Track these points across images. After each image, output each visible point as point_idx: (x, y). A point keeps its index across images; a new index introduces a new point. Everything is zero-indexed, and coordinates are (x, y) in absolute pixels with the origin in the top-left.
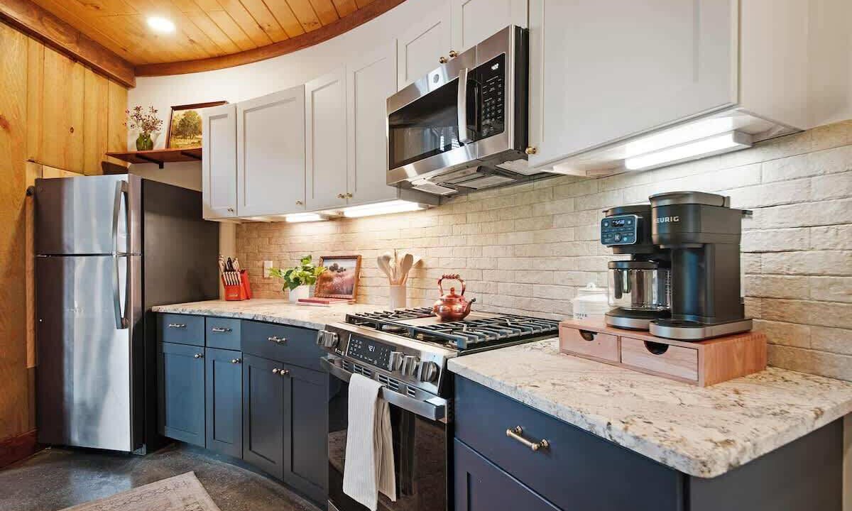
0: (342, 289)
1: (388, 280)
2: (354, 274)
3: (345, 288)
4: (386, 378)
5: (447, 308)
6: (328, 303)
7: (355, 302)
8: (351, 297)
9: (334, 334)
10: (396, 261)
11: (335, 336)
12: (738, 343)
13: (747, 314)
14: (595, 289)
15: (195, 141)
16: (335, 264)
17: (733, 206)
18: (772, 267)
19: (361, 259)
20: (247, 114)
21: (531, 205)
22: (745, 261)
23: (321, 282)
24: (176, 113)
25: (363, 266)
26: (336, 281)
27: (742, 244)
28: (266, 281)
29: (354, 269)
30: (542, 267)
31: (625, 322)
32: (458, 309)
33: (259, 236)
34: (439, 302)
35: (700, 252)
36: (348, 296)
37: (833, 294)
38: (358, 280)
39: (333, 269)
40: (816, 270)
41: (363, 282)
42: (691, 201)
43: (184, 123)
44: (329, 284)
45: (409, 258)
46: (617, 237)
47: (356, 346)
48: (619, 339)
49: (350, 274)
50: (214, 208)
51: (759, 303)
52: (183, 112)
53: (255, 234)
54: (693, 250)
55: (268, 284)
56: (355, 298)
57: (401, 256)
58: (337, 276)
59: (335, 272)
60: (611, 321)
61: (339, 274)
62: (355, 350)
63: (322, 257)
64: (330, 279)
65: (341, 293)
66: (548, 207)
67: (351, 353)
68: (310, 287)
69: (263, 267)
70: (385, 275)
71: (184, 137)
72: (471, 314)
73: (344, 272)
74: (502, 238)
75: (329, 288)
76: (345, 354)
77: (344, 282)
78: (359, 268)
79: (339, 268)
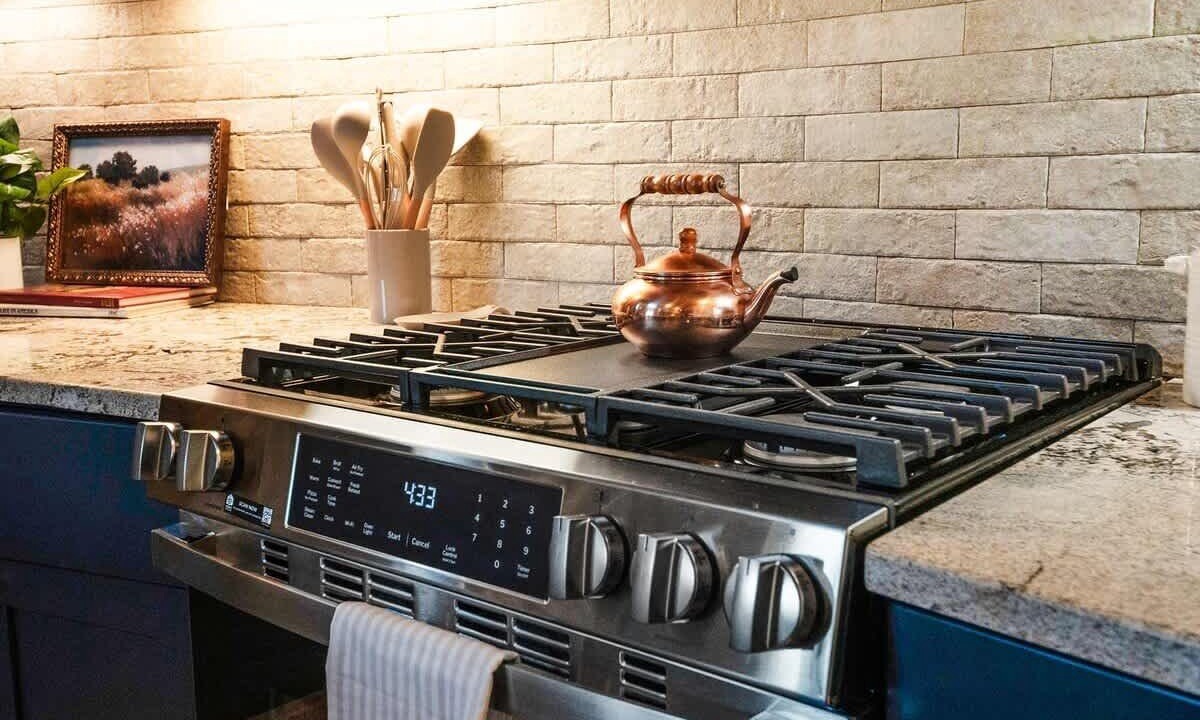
0: (164, 250)
1: (357, 213)
2: (204, 194)
3: (171, 246)
4: (502, 618)
5: (673, 308)
6: (115, 304)
7: (217, 299)
8: (200, 277)
9: (216, 435)
10: (385, 137)
11: (221, 443)
16: (119, 156)
19: (227, 135)
23: (67, 227)
25: (237, 160)
26: (133, 218)
29: (205, 175)
30: (1000, 142)
32: (717, 313)
34: (636, 289)
36: (186, 276)
38: (223, 216)
39: (118, 171)
41: (244, 220)
44: (102, 233)
45: (438, 125)
47: (334, 483)
49: (187, 194)
56: (218, 283)
57: (409, 115)
58: (135, 200)
59: (125, 189)
61: (147, 192)
62: (332, 501)
63: (61, 130)
64: (107, 213)
65: (157, 266)
67: (309, 513)
68: (23, 246)
70: (345, 193)
72: (763, 329)
73: (162, 187)
75: (107, 246)
76: (278, 517)
77: (164, 225)
78: (221, 168)
79: (139, 168)
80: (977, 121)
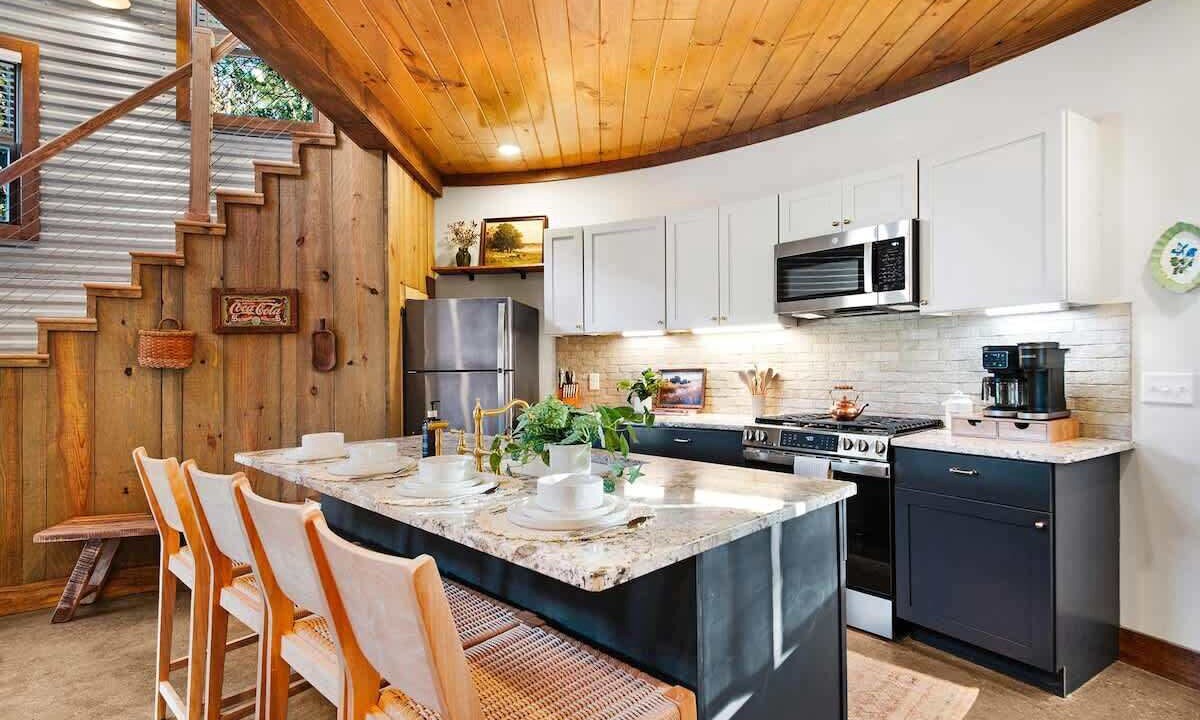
0: (688, 399)
2: (700, 386)
3: (691, 398)
5: (843, 411)
8: (698, 406)
12: (1064, 422)
13: (1068, 408)
14: (961, 395)
15: (514, 255)
16: (676, 376)
17: (1061, 347)
18: (1082, 380)
19: (706, 371)
20: (597, 238)
21: (897, 332)
22: (1066, 375)
23: (662, 394)
24: (489, 225)
25: (709, 378)
26: (679, 392)
27: (1065, 367)
28: (592, 393)
29: (700, 382)
31: (997, 413)
32: (851, 412)
33: (583, 350)
34: (835, 408)
35: (1045, 373)
36: (695, 406)
37: (1114, 395)
38: (706, 392)
39: (674, 381)
40: (1105, 381)
41: (712, 393)
42: (1041, 347)
43: (498, 235)
44: (671, 395)
45: (770, 371)
46: (994, 364)
47: (790, 438)
48: (997, 423)
49: (695, 386)
50: (558, 324)
51: (1074, 401)
52: (498, 224)
53: (578, 348)
54: (1041, 372)
55: (595, 396)
56: (703, 407)
57: (764, 368)
58: (680, 388)
59: (678, 384)
60: (987, 413)
61: (683, 385)
63: (662, 370)
64: (671, 391)
65: (686, 403)
66: (914, 335)
67: (785, 443)
69: (588, 380)
71: (501, 251)
73: (688, 384)
74: (868, 356)
75: (673, 399)
76: (777, 445)
77: (689, 394)
78: (705, 380)
79: (682, 380)
80: (902, 375)
